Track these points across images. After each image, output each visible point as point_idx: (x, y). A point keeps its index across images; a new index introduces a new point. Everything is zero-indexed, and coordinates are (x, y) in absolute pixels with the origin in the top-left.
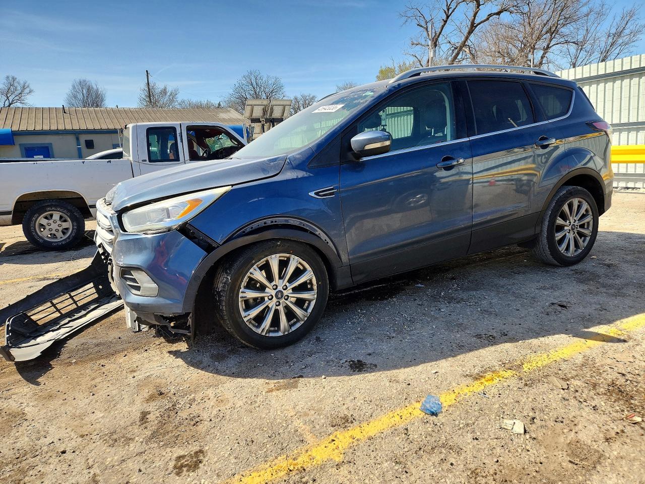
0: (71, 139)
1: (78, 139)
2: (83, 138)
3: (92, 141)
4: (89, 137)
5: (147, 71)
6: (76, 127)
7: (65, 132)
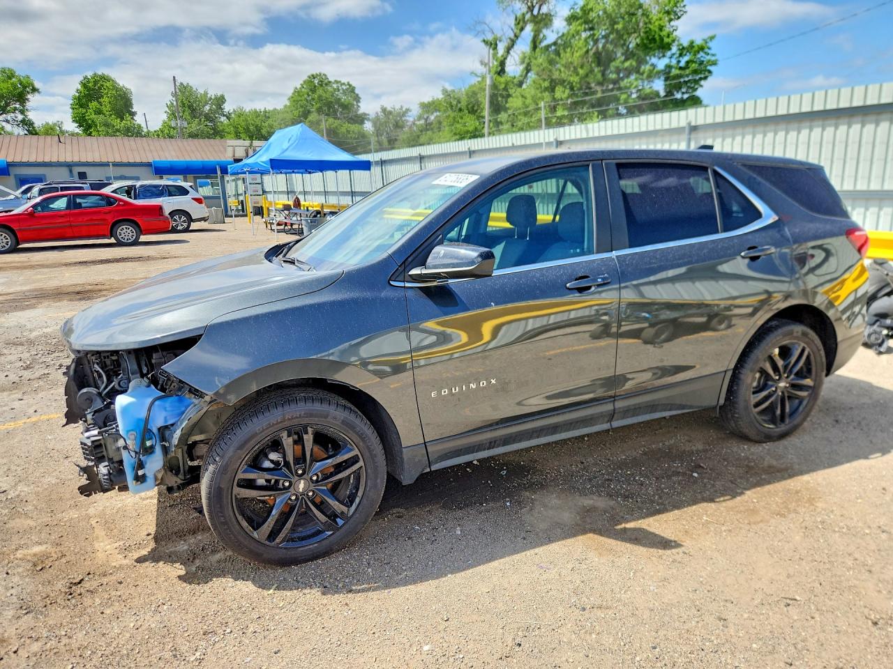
0: (65, 171)
1: (71, 171)
2: (77, 170)
3: (85, 173)
4: (82, 169)
5: (174, 77)
6: (69, 159)
7: (59, 164)
